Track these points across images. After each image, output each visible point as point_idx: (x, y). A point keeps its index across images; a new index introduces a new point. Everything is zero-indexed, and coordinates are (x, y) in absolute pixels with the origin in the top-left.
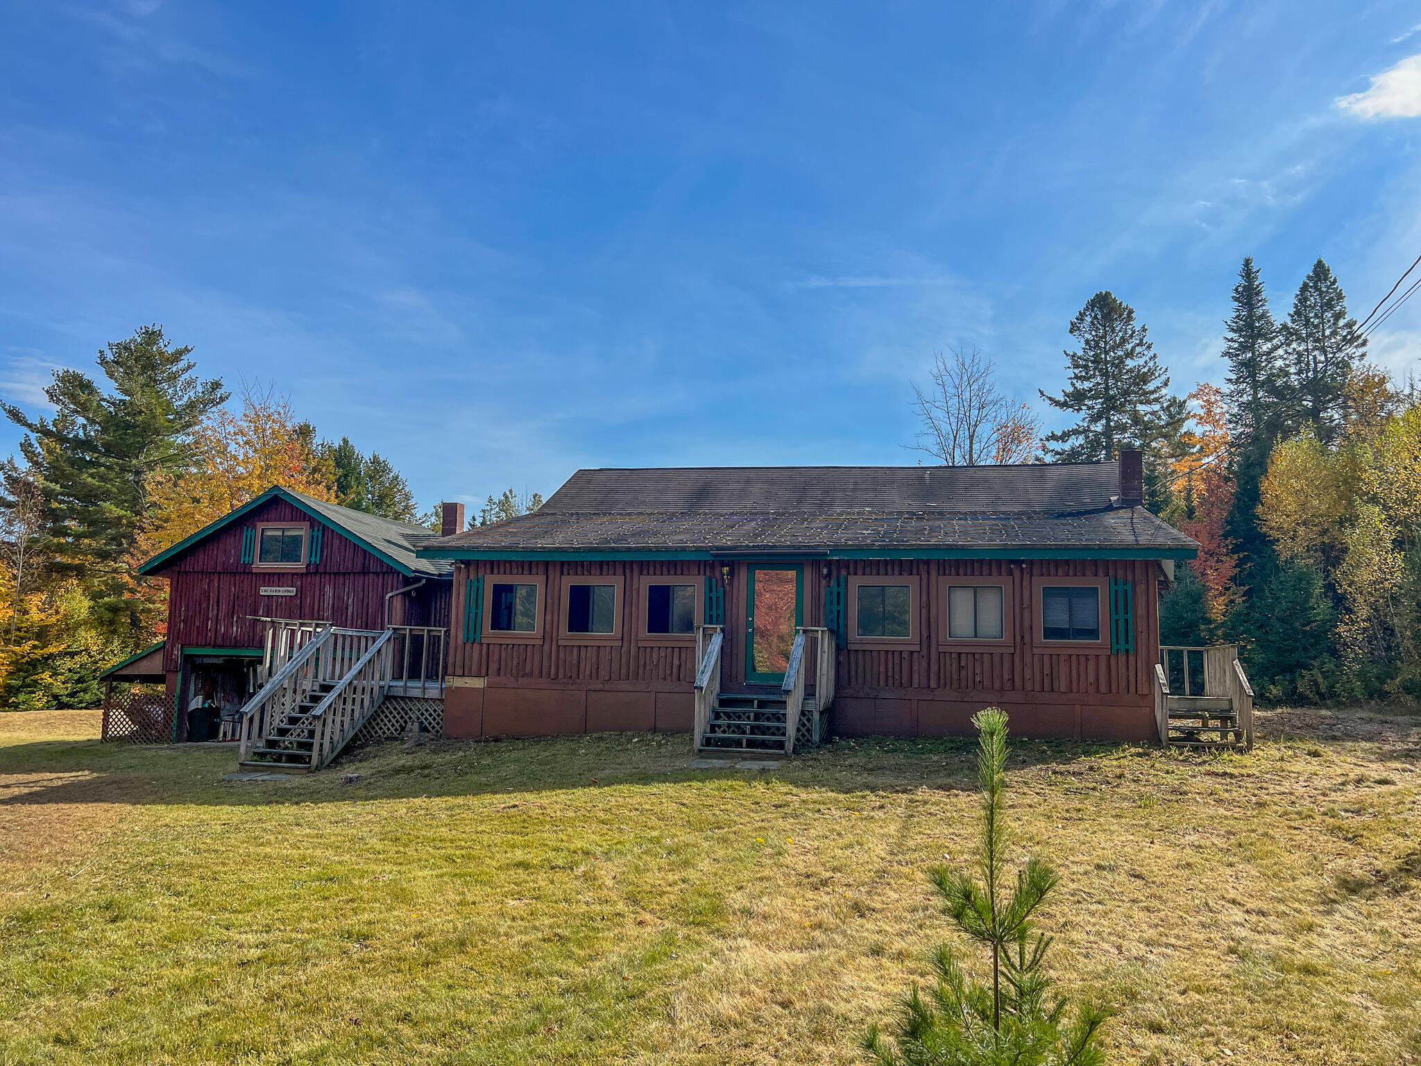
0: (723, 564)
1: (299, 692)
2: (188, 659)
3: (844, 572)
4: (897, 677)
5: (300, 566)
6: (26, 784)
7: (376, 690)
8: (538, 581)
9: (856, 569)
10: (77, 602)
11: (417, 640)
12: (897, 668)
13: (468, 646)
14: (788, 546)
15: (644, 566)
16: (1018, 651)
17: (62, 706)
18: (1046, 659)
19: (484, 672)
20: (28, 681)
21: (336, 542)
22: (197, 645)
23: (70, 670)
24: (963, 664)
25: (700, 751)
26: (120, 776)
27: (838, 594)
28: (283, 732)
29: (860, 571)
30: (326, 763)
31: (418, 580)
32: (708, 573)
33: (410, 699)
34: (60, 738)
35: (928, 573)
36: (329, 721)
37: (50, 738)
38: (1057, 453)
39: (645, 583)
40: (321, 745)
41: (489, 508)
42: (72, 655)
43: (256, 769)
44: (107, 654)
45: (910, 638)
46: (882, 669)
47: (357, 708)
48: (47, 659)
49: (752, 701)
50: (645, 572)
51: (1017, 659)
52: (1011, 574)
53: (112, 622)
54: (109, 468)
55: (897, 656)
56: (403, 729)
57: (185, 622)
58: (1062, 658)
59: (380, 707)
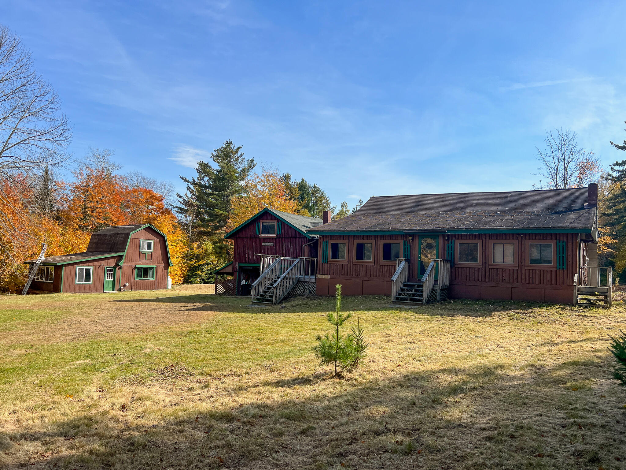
0: (410, 236)
1: (271, 279)
2: (240, 267)
3: (454, 239)
4: (473, 277)
5: (274, 235)
6: (192, 306)
7: (294, 279)
8: (346, 242)
9: (458, 237)
10: (209, 246)
11: (313, 262)
12: (473, 274)
13: (324, 264)
14: (433, 229)
15: (382, 237)
16: (520, 268)
17: (205, 283)
18: (531, 271)
19: (329, 273)
20: (194, 273)
21: (286, 227)
22: (243, 263)
23: (207, 270)
24: (498, 273)
25: (393, 301)
26: (219, 305)
27: (452, 246)
28: (265, 292)
29: (460, 238)
30: (278, 302)
31: (313, 240)
32: (404, 239)
33: (306, 282)
34: (203, 293)
35: (486, 239)
36: (278, 289)
37: (200, 293)
38: (620, 171)
39: (382, 243)
40: (276, 297)
41: (360, 204)
42: (208, 265)
43: (257, 303)
44: (219, 264)
45: (478, 264)
46: (468, 274)
47: (288, 284)
48: (200, 266)
49: (415, 285)
50: (382, 239)
51: (519, 271)
52: (518, 239)
53: (220, 253)
54: (217, 195)
55: (473, 269)
56: (304, 292)
57: (239, 254)
58: (537, 271)
59: (296, 284)
